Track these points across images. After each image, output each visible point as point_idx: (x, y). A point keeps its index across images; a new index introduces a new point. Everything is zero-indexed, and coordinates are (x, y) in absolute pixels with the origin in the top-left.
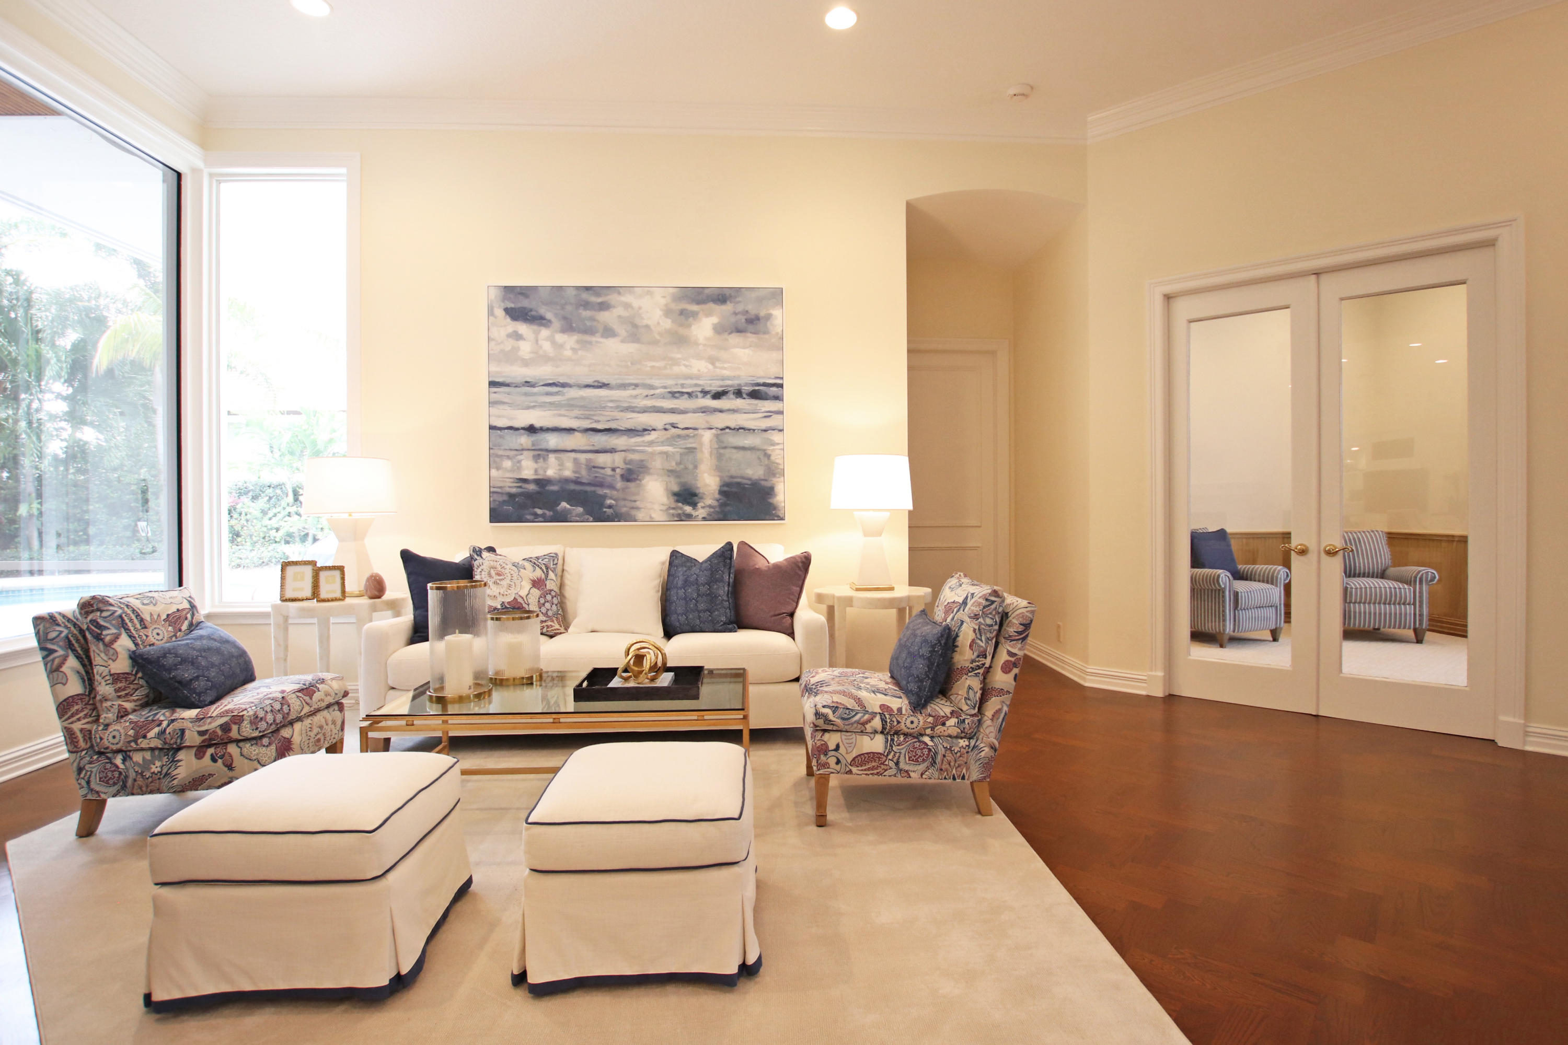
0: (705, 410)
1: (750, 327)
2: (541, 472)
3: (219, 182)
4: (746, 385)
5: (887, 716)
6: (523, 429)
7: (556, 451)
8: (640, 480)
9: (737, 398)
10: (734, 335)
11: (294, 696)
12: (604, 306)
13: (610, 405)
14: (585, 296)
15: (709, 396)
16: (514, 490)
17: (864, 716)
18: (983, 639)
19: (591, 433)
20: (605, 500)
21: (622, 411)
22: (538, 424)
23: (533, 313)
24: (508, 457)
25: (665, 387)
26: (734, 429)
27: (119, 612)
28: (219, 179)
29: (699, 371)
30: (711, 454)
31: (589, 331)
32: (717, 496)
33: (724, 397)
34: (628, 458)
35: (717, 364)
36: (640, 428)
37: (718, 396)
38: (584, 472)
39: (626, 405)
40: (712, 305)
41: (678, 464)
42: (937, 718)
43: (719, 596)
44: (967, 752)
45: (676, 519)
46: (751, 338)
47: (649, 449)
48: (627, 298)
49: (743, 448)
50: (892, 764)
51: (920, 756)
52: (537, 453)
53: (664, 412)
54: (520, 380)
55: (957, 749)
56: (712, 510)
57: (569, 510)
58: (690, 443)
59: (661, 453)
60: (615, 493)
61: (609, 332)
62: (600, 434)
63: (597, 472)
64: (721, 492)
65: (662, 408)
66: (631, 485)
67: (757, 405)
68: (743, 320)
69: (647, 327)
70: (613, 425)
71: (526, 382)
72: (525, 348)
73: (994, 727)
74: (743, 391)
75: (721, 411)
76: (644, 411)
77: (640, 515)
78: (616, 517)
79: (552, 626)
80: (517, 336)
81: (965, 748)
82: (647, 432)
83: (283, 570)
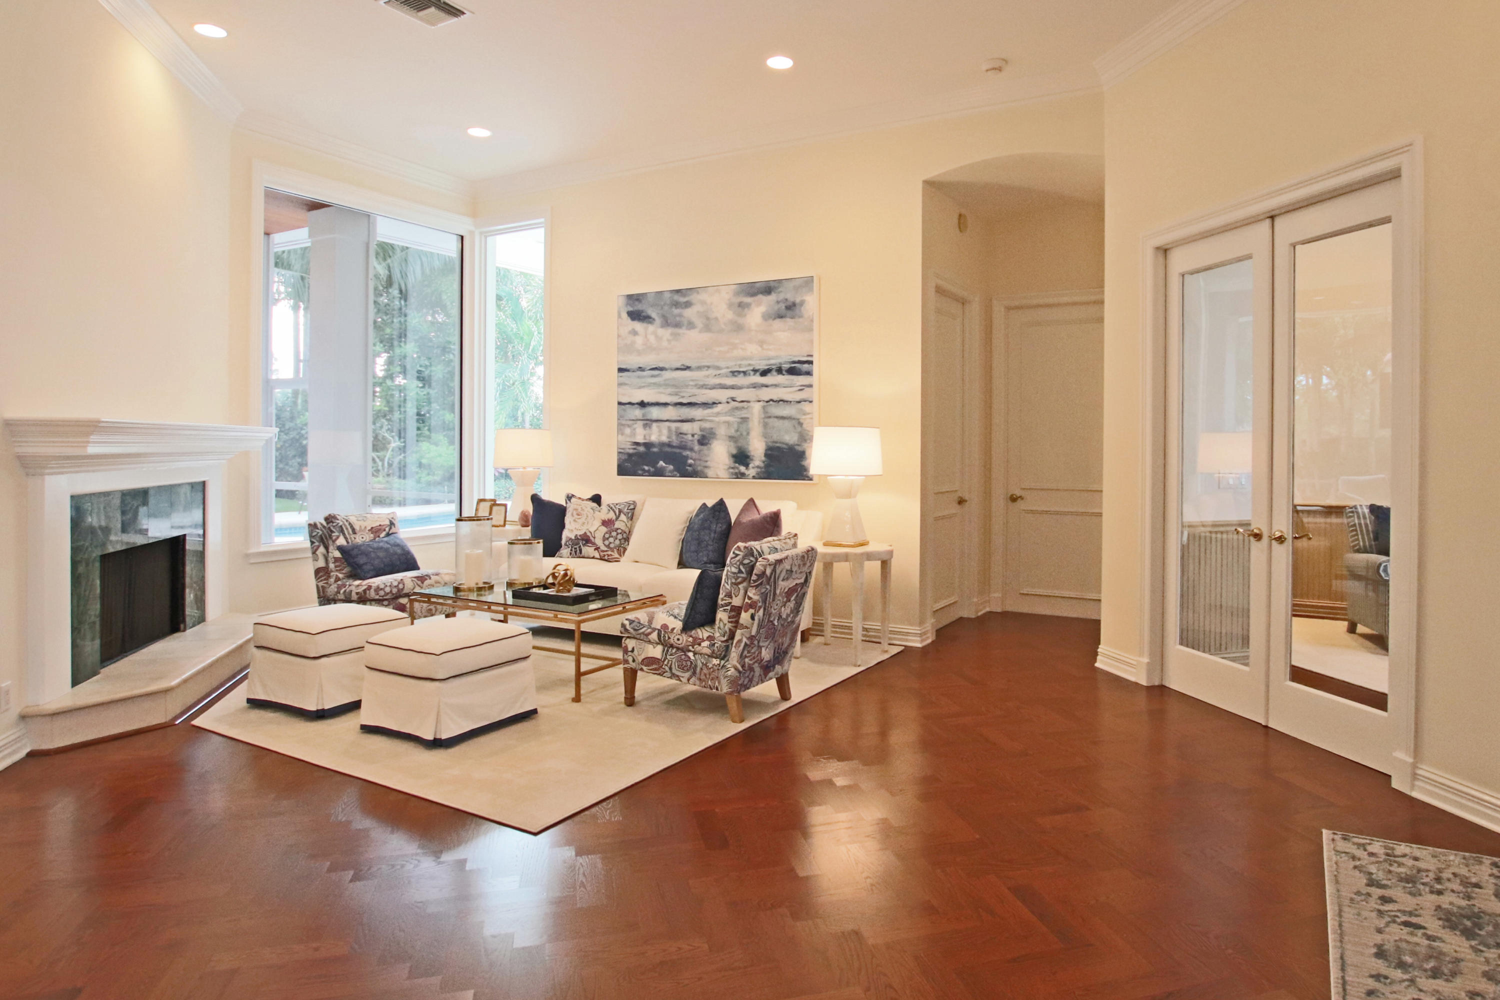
0: (755, 386)
1: (789, 313)
2: (647, 437)
3: (486, 237)
4: (786, 363)
5: (663, 632)
6: (637, 404)
7: (657, 421)
8: (710, 444)
9: (778, 374)
10: (778, 321)
11: (410, 579)
12: (688, 305)
13: (691, 383)
14: (676, 297)
15: (758, 374)
16: (631, 451)
17: (647, 630)
18: (729, 583)
19: (679, 406)
20: (687, 460)
21: (699, 388)
22: (646, 401)
23: (644, 314)
24: (629, 426)
25: (728, 368)
26: (776, 401)
27: (341, 524)
28: (486, 235)
29: (752, 353)
30: (759, 422)
31: (678, 325)
32: (763, 458)
33: (769, 374)
34: (703, 427)
35: (765, 346)
36: (710, 402)
37: (764, 373)
38: (674, 438)
39: (701, 383)
40: (760, 296)
41: (737, 431)
42: (695, 639)
43: (705, 540)
44: (718, 669)
45: (734, 477)
46: (789, 322)
47: (717, 419)
48: (703, 296)
49: (783, 418)
50: (667, 669)
51: (685, 666)
52: (645, 422)
53: (727, 388)
54: (636, 366)
55: (710, 666)
56: (759, 470)
57: (664, 467)
58: (744, 414)
59: (725, 422)
60: (694, 454)
61: (691, 325)
62: (684, 407)
63: (683, 438)
64: (766, 455)
65: (725, 385)
66: (705, 448)
67: (793, 380)
68: (784, 307)
69: (716, 319)
70: (693, 400)
71: (640, 368)
72: (639, 340)
73: (737, 653)
74: (783, 368)
75: (767, 386)
76: (713, 388)
77: (710, 473)
78: (695, 474)
79: (611, 555)
80: (634, 333)
81: (716, 666)
82: (715, 405)
83: (478, 504)
